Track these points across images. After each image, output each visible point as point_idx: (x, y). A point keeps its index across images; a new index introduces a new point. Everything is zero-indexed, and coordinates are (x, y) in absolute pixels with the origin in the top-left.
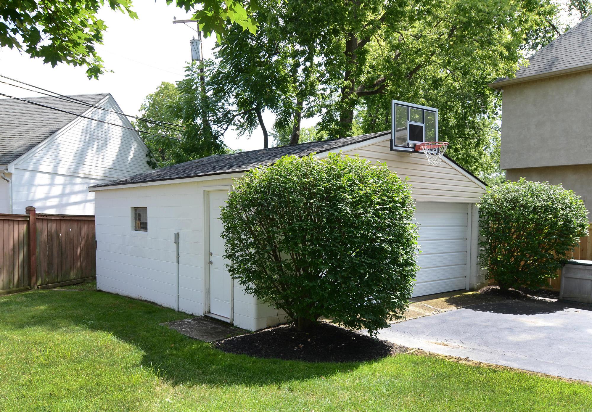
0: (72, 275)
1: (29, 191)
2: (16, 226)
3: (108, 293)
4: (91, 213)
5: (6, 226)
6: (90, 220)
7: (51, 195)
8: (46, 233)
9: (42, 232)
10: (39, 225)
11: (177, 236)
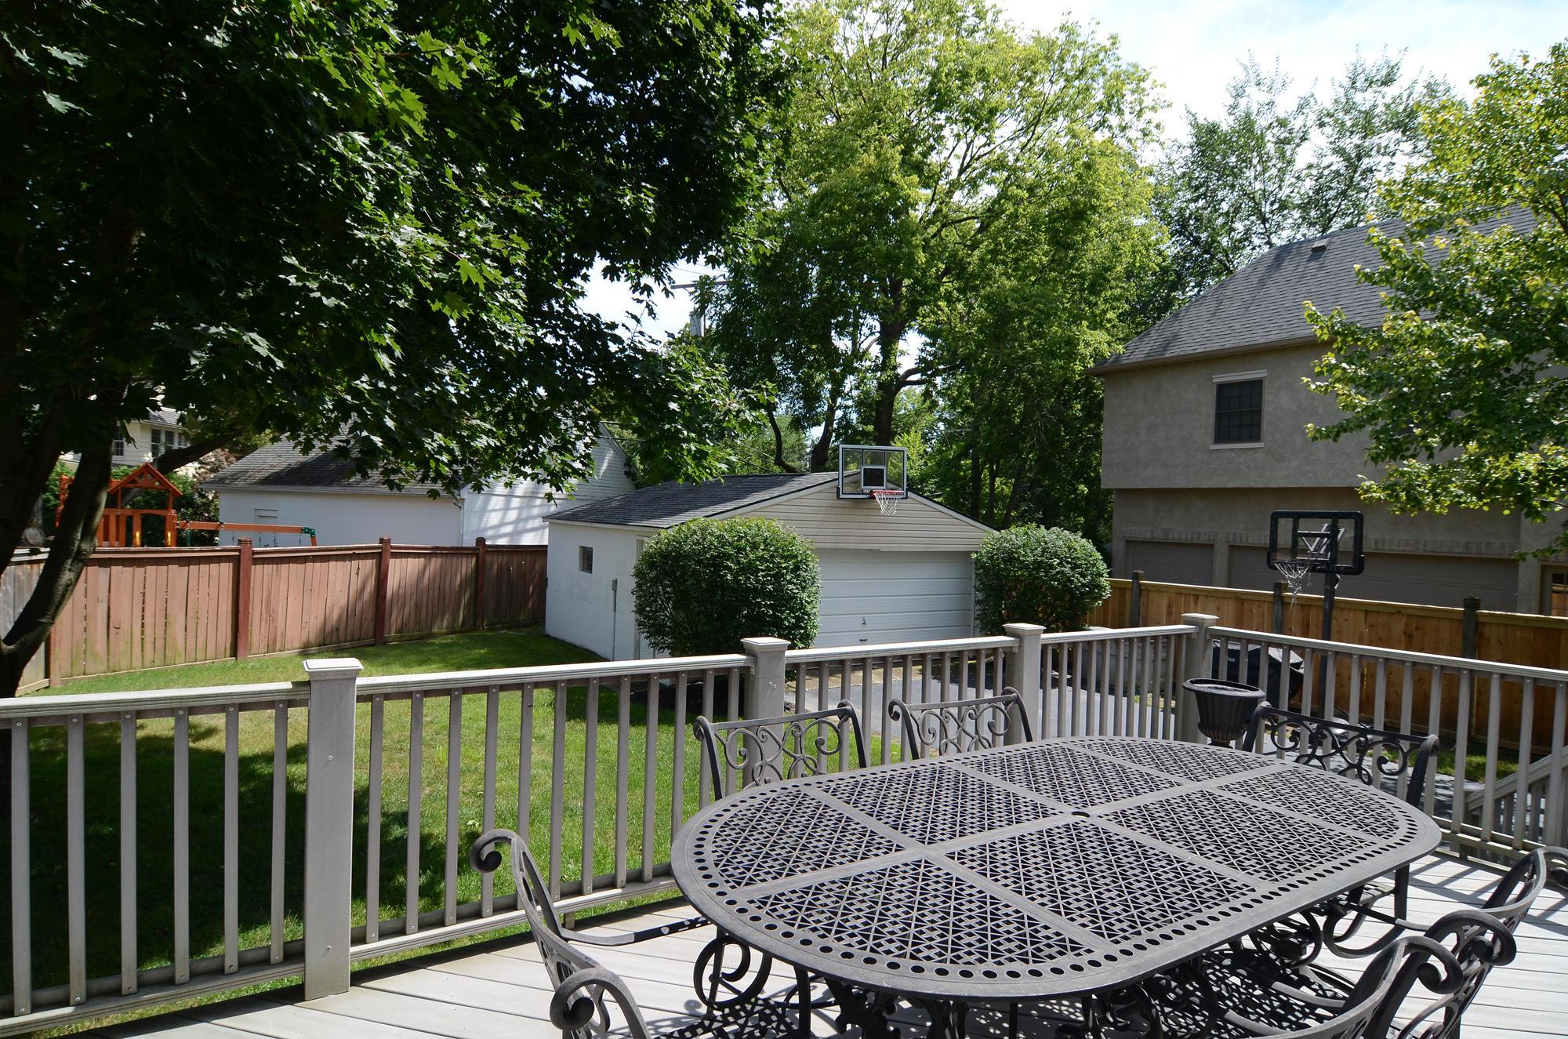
0: (522, 617)
1: (481, 518)
2: (464, 560)
3: (555, 639)
4: (546, 543)
5: (455, 559)
6: (540, 551)
7: (506, 520)
8: (496, 567)
9: (492, 565)
10: (488, 558)
11: (615, 582)
